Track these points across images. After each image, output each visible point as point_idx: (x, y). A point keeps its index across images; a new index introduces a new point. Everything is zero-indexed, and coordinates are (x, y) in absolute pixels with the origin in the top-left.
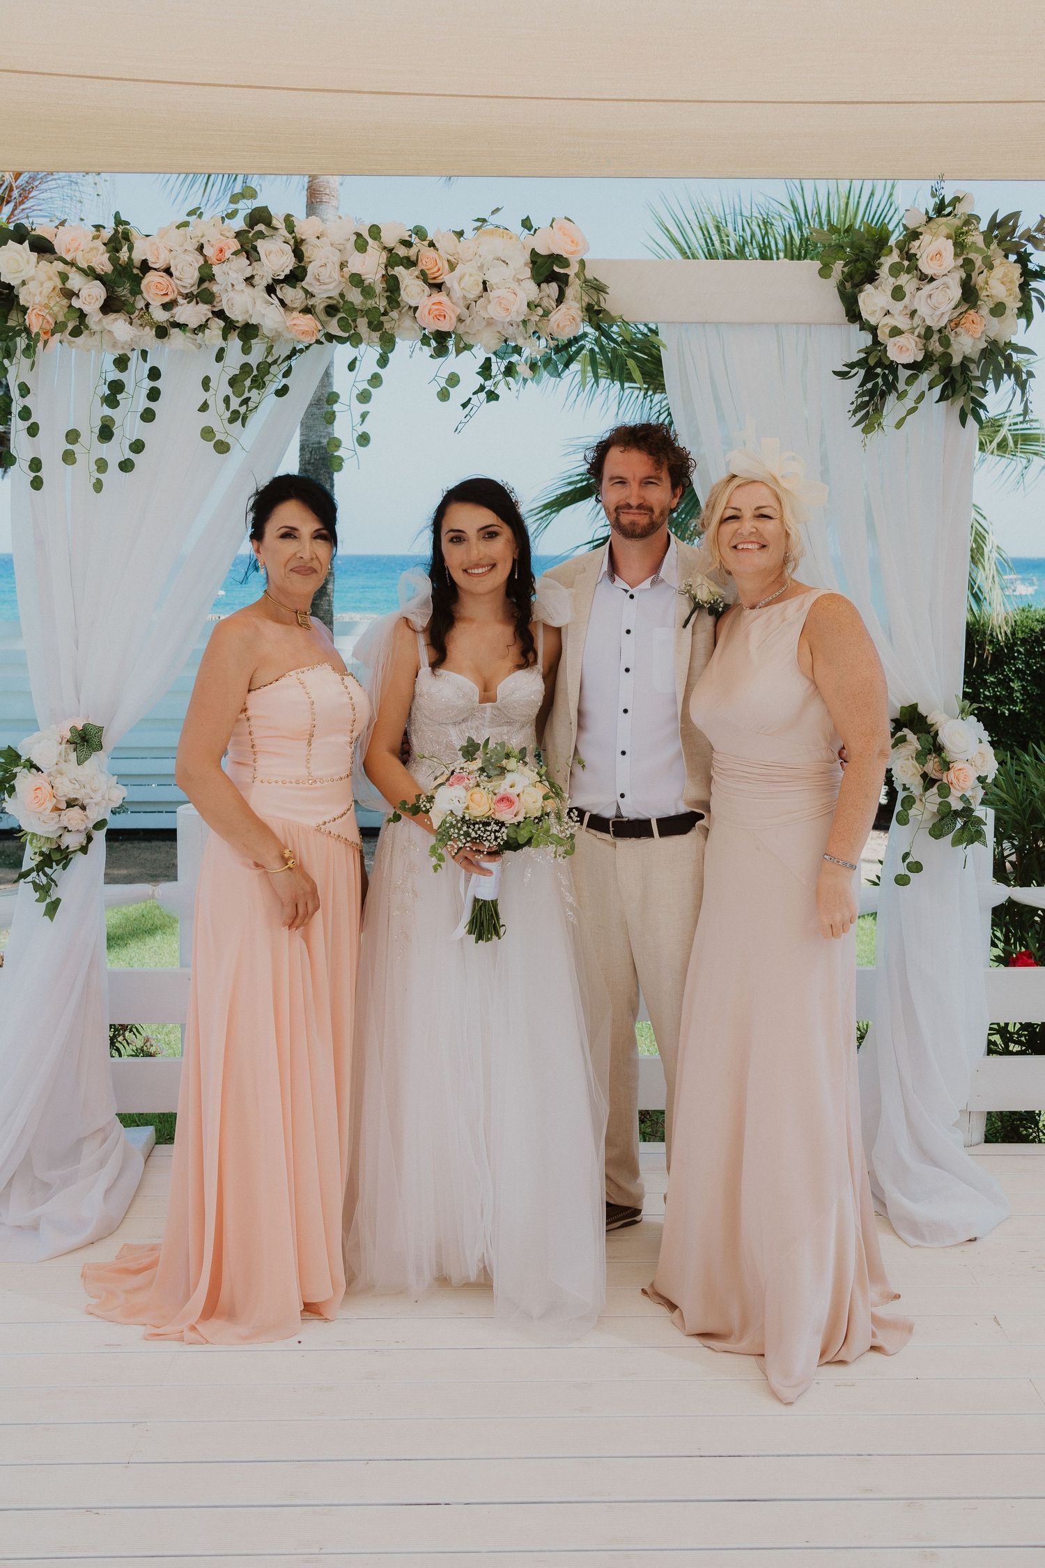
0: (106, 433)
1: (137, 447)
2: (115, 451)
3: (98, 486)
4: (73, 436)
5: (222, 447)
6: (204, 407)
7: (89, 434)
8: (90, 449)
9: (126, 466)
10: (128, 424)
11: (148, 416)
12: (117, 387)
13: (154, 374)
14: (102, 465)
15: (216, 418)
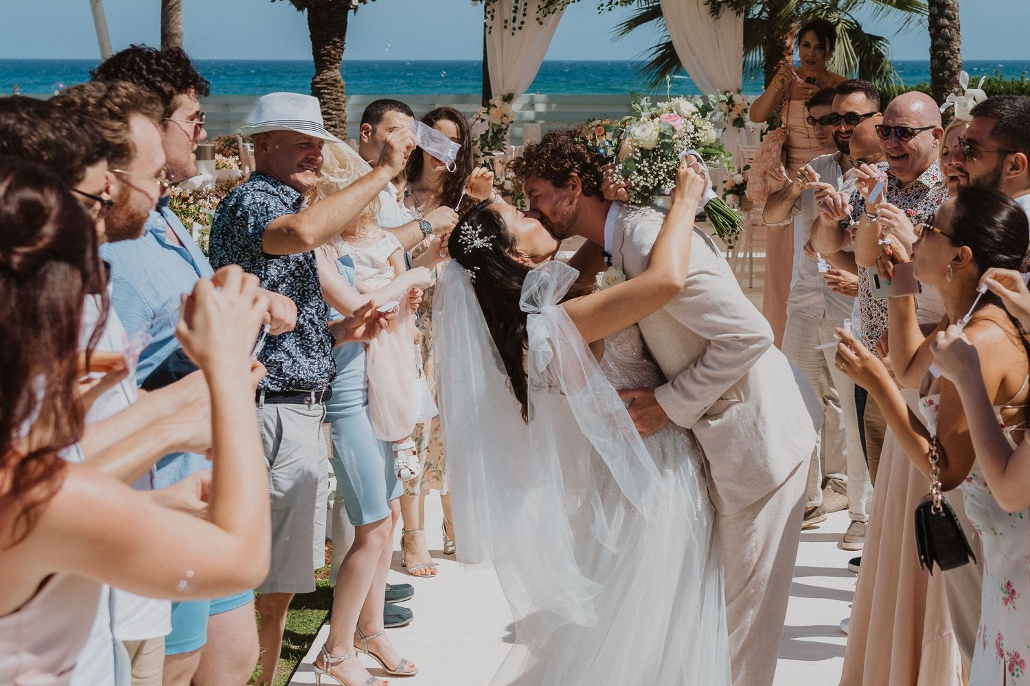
0: (514, 21)
1: (522, 23)
2: (517, 25)
3: (513, 34)
4: (506, 21)
5: (541, 23)
6: (538, 12)
7: (510, 22)
8: (511, 25)
9: (520, 28)
10: (520, 17)
11: (524, 15)
12: (516, 8)
13: (526, 4)
14: (514, 29)
15: (540, 15)
